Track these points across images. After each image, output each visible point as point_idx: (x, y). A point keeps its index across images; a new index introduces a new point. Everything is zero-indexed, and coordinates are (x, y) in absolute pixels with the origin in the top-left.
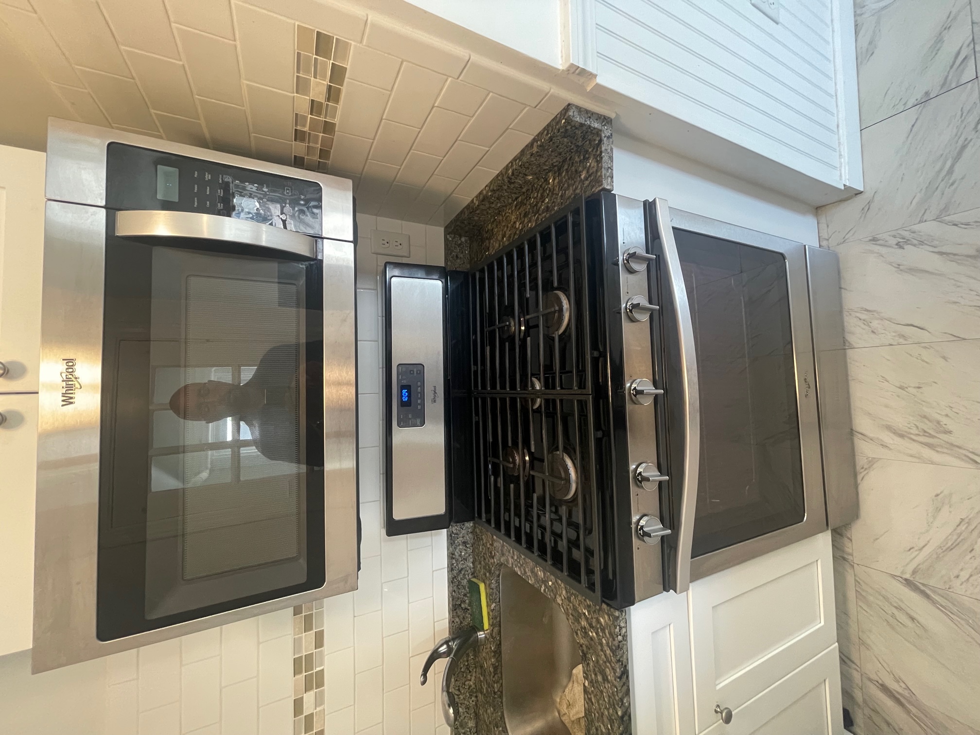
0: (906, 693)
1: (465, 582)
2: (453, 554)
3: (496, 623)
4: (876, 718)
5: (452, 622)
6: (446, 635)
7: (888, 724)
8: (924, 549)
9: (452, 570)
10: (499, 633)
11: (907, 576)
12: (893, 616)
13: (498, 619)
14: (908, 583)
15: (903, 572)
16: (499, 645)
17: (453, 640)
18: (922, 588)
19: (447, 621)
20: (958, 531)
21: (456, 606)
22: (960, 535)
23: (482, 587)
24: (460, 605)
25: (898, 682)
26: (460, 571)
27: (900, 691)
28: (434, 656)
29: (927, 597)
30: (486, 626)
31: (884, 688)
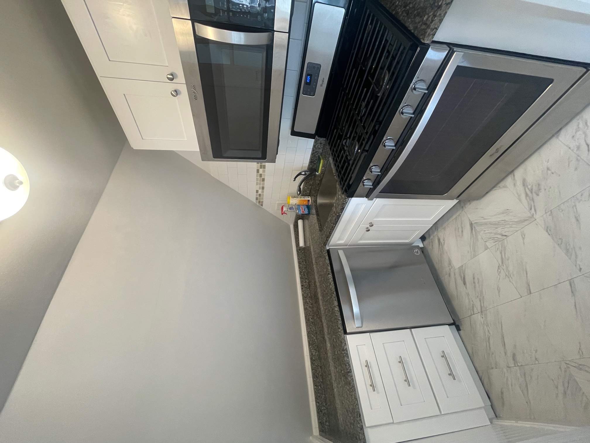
0: (443, 244)
1: (317, 156)
2: (315, 146)
3: (323, 173)
4: (431, 243)
5: (309, 165)
6: (306, 169)
7: (432, 246)
8: (485, 220)
9: (313, 151)
10: (323, 176)
11: (473, 222)
12: (459, 228)
13: (324, 172)
14: (471, 224)
15: (473, 221)
16: (322, 179)
17: (307, 171)
18: (473, 227)
19: (308, 164)
20: (500, 222)
21: (312, 161)
22: (499, 223)
23: (322, 161)
24: (313, 162)
25: (443, 240)
26: (316, 152)
27: (442, 242)
28: (300, 174)
29: (472, 229)
30: (319, 172)
31: (439, 240)
